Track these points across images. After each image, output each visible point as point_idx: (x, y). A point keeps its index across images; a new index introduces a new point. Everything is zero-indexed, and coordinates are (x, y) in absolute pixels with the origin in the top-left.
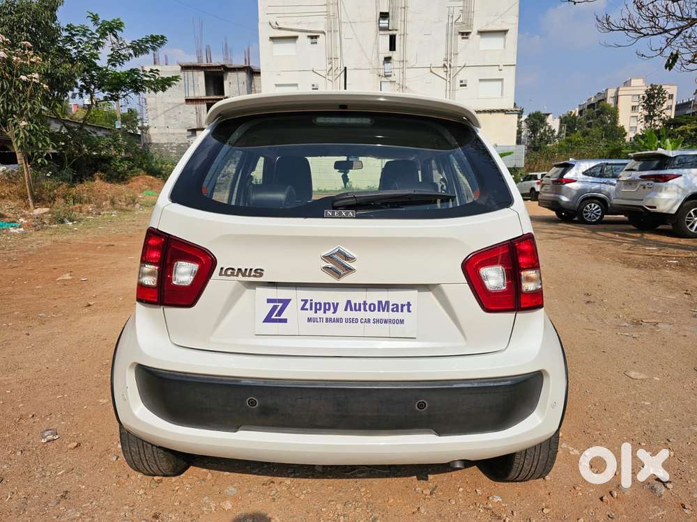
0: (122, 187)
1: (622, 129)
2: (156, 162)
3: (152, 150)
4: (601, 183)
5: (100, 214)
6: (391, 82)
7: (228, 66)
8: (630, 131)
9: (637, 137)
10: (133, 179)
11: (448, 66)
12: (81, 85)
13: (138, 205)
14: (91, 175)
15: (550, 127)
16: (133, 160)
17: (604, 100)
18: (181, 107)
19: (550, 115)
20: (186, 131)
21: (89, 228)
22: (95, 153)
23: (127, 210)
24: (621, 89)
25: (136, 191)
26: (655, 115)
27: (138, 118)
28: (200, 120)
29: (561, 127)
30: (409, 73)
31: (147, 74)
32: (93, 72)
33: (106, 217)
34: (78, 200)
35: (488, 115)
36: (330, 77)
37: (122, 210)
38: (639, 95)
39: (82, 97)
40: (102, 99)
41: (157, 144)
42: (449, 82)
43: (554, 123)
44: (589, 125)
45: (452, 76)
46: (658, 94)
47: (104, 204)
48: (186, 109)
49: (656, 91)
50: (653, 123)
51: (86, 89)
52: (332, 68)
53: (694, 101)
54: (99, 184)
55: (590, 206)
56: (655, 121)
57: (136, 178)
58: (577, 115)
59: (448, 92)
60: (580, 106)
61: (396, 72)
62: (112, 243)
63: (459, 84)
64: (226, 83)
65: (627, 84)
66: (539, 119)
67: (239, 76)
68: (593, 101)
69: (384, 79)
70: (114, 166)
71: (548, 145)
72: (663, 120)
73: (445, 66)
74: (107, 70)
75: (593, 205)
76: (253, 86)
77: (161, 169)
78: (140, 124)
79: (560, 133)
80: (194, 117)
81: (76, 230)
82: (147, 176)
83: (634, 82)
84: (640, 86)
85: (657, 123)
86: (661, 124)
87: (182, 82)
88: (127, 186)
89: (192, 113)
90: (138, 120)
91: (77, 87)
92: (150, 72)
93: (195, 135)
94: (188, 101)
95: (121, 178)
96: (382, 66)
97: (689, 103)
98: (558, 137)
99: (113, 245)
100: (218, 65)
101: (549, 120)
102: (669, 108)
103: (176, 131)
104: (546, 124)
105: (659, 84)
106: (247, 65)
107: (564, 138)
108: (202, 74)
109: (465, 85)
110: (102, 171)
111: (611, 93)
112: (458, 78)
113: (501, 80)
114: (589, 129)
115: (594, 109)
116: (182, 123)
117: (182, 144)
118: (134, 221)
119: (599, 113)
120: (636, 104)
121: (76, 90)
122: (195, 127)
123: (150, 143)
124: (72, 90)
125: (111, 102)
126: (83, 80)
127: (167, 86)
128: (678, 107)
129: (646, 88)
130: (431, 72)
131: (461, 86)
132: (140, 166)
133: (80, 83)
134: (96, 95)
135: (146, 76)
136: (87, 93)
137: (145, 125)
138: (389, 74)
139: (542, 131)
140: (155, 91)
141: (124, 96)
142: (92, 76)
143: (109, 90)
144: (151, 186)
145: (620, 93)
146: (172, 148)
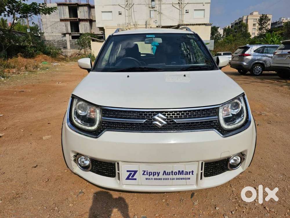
0: (32, 61)
1: (249, 34)
2: (48, 48)
3: (46, 43)
4: (262, 56)
5: (19, 74)
6: (155, 10)
7: (79, 4)
8: (252, 34)
9: (255, 37)
10: (37, 56)
11: (180, 3)
12: (8, 10)
13: (39, 69)
14: (16, 54)
15: (219, 33)
16: (36, 48)
17: (242, 21)
18: (58, 23)
19: (219, 28)
20: (61, 34)
21: (12, 81)
22: (18, 44)
23: (33, 72)
24: (249, 16)
25: (39, 62)
26: (263, 28)
27: (39, 28)
28: (67, 29)
29: (224, 33)
30: (163, 6)
31: (41, 5)
32: (14, 4)
33: (22, 75)
34: (8, 66)
35: (198, 26)
36: (127, 8)
37: (31, 71)
38: (256, 19)
39: (9, 16)
40: (19, 17)
41: (48, 40)
42: (181, 11)
43: (221, 31)
44: (236, 32)
45: (182, 8)
46: (265, 18)
47: (22, 68)
48: (61, 24)
49: (264, 17)
50: (262, 31)
51: (11, 12)
52: (127, 4)
53: (278, 21)
54: (21, 59)
55: (257, 67)
56: (263, 30)
57: (38, 56)
58: (230, 27)
59: (180, 15)
60: (231, 24)
61: (157, 6)
62: (22, 90)
63: (185, 11)
64: (78, 12)
65: (251, 14)
66: (215, 29)
67: (84, 8)
68: (237, 21)
69: (151, 9)
70: (27, 50)
71: (218, 41)
72: (267, 30)
73: (179, 3)
74: (21, 3)
75: (258, 66)
76: (91, 13)
77: (50, 52)
78: (40, 31)
79: (223, 36)
80: (64, 28)
81: (5, 83)
82: (43, 55)
83: (255, 13)
84: (257, 15)
85: (264, 31)
86: (266, 32)
87: (58, 11)
88: (34, 59)
89: (63, 26)
90: (39, 30)
91: (6, 11)
92: (42, 4)
93: (66, 36)
94: (61, 20)
95: (31, 56)
96: (151, 3)
97: (277, 22)
98: (223, 37)
99: (23, 91)
100: (74, 3)
101: (219, 30)
102: (269, 24)
103: (57, 35)
104: (218, 32)
105: (265, 14)
106: (88, 3)
107: (225, 38)
108: (67, 7)
109: (188, 12)
110: (22, 53)
111: (245, 18)
112: (185, 9)
113: (204, 10)
114: (235, 34)
115: (238, 25)
116: (59, 30)
117: (59, 40)
118: (36, 77)
119: (240, 27)
120: (256, 23)
121: (6, 13)
122: (65, 33)
123: (45, 40)
124: (4, 13)
125: (23, 19)
126: (9, 7)
127: (51, 12)
128: (272, 24)
129: (260, 16)
130: (173, 6)
131: (186, 12)
132: (40, 50)
133: (7, 9)
134: (16, 15)
135: (41, 6)
136: (11, 14)
137: (42, 32)
138: (154, 7)
139: (216, 35)
140: (45, 14)
141: (30, 16)
142: (13, 6)
143: (22, 13)
144: (45, 59)
145: (248, 18)
146: (55, 42)
